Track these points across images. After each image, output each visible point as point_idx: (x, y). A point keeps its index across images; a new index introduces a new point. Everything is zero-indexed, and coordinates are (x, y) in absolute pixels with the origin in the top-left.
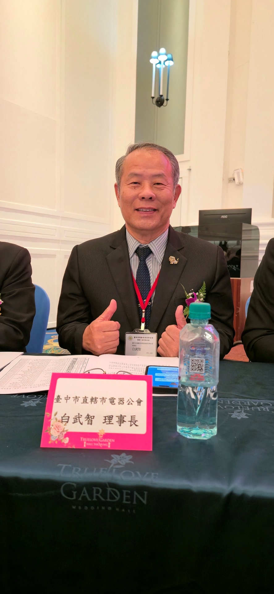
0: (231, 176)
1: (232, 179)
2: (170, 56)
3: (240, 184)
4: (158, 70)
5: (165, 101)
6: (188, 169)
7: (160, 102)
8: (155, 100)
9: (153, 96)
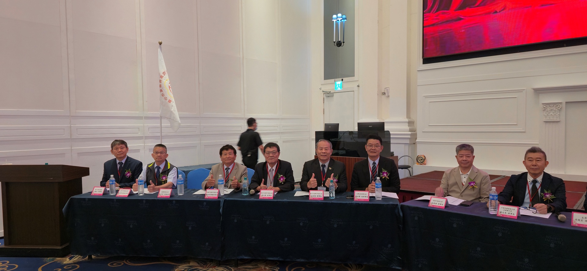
0: (384, 92)
1: (384, 93)
2: (344, 16)
3: (388, 96)
4: (337, 24)
5: (342, 43)
6: (358, 86)
7: (339, 44)
8: (336, 43)
9: (334, 41)
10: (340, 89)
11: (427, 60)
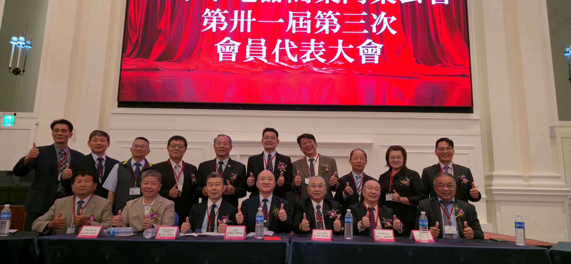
2: (28, 42)
5: (22, 72)
6: (36, 124)
7: (16, 71)
8: (11, 70)
9: (10, 66)
10: (11, 125)
11: (122, 104)
